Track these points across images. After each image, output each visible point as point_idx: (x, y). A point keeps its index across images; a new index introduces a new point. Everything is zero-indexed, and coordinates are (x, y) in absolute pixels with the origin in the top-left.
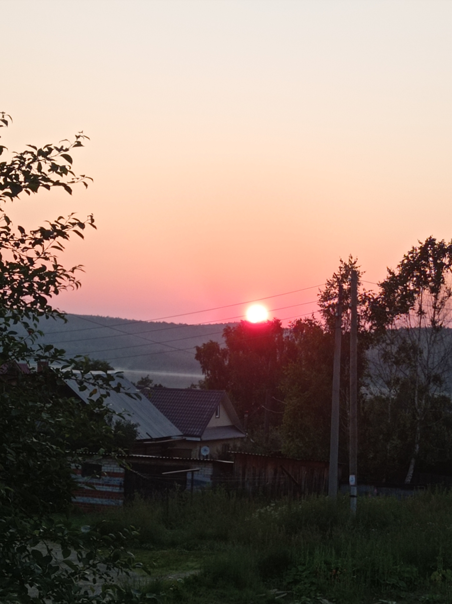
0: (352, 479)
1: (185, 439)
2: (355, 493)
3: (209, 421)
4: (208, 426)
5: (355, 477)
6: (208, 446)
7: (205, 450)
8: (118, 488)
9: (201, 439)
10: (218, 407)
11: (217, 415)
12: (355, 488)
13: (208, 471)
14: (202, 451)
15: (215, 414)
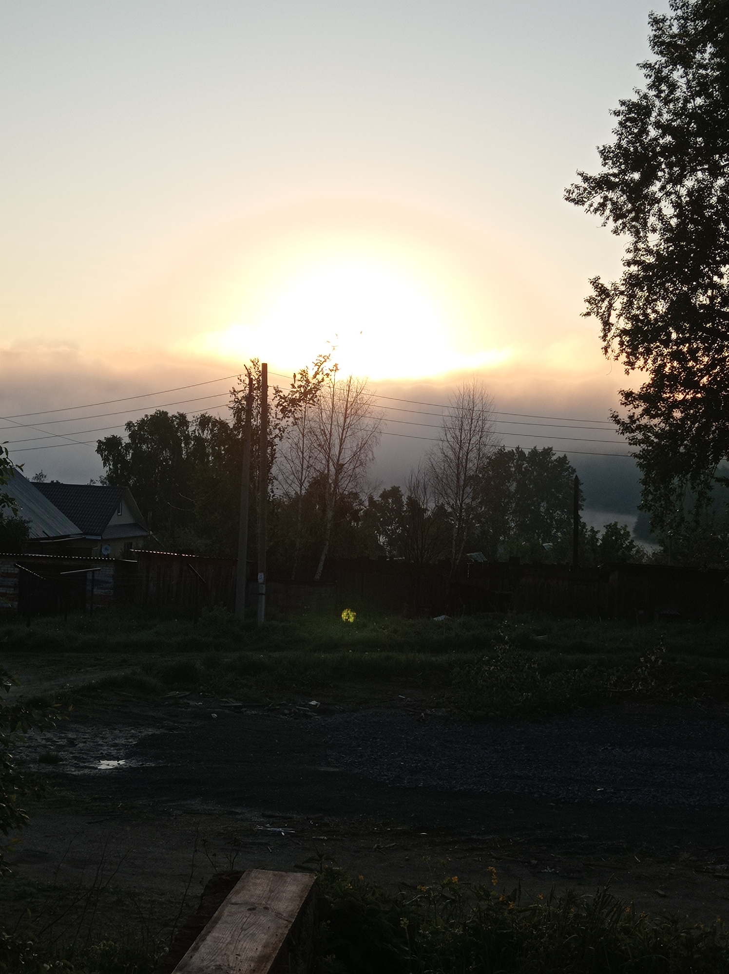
0: (261, 577)
1: (85, 537)
2: (264, 592)
3: (111, 518)
4: (110, 524)
5: (264, 574)
6: (109, 545)
7: (106, 549)
8: (13, 589)
9: (102, 537)
10: (121, 504)
11: (119, 513)
12: (264, 586)
13: (110, 570)
14: (103, 550)
15: (117, 510)
